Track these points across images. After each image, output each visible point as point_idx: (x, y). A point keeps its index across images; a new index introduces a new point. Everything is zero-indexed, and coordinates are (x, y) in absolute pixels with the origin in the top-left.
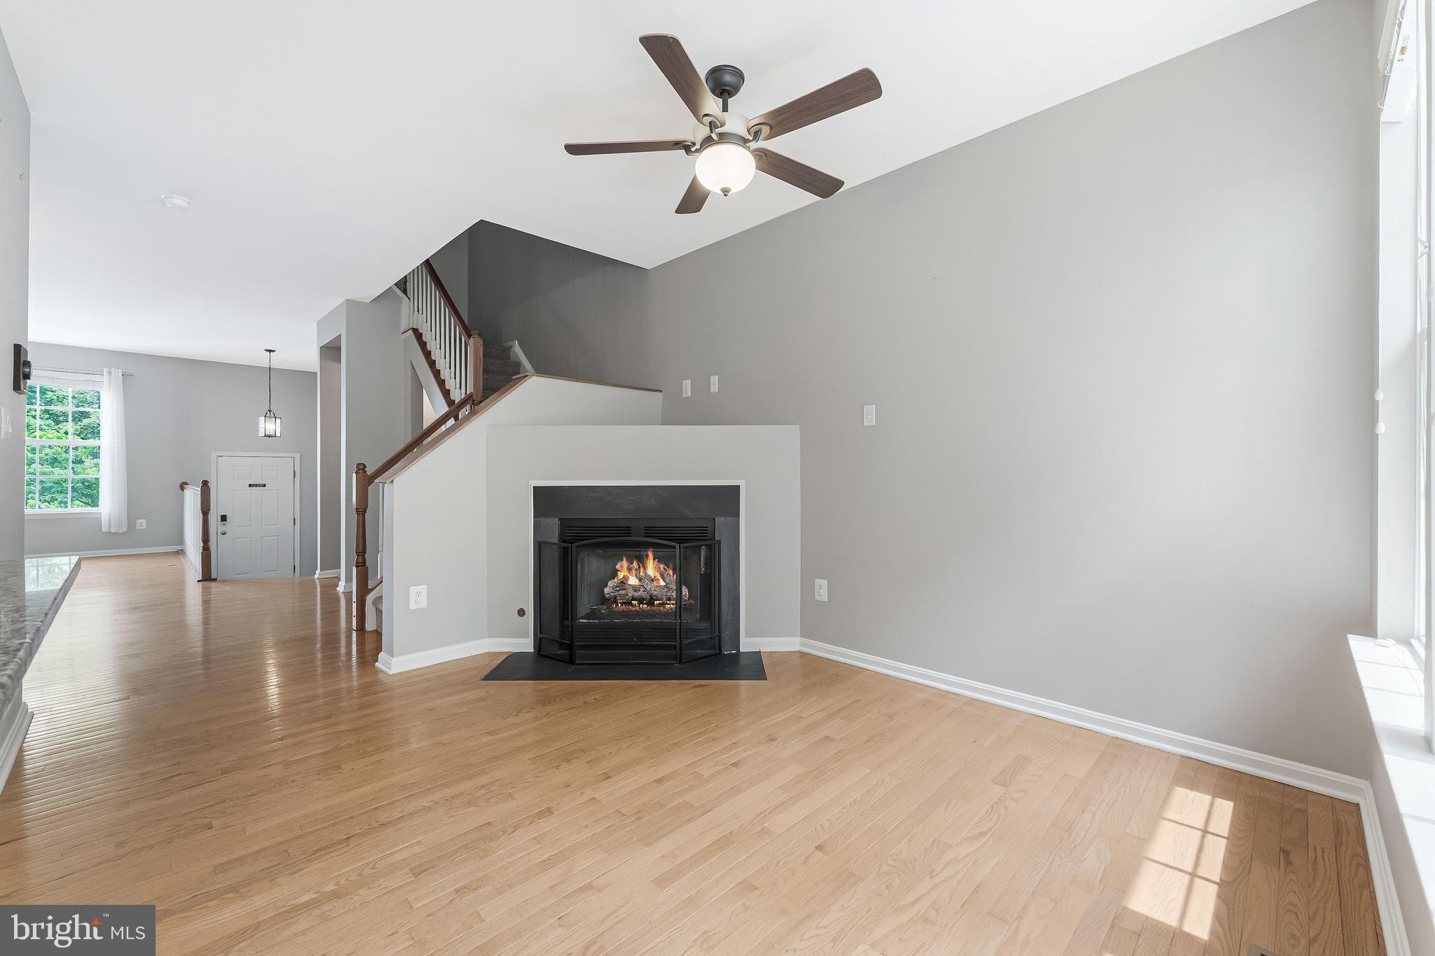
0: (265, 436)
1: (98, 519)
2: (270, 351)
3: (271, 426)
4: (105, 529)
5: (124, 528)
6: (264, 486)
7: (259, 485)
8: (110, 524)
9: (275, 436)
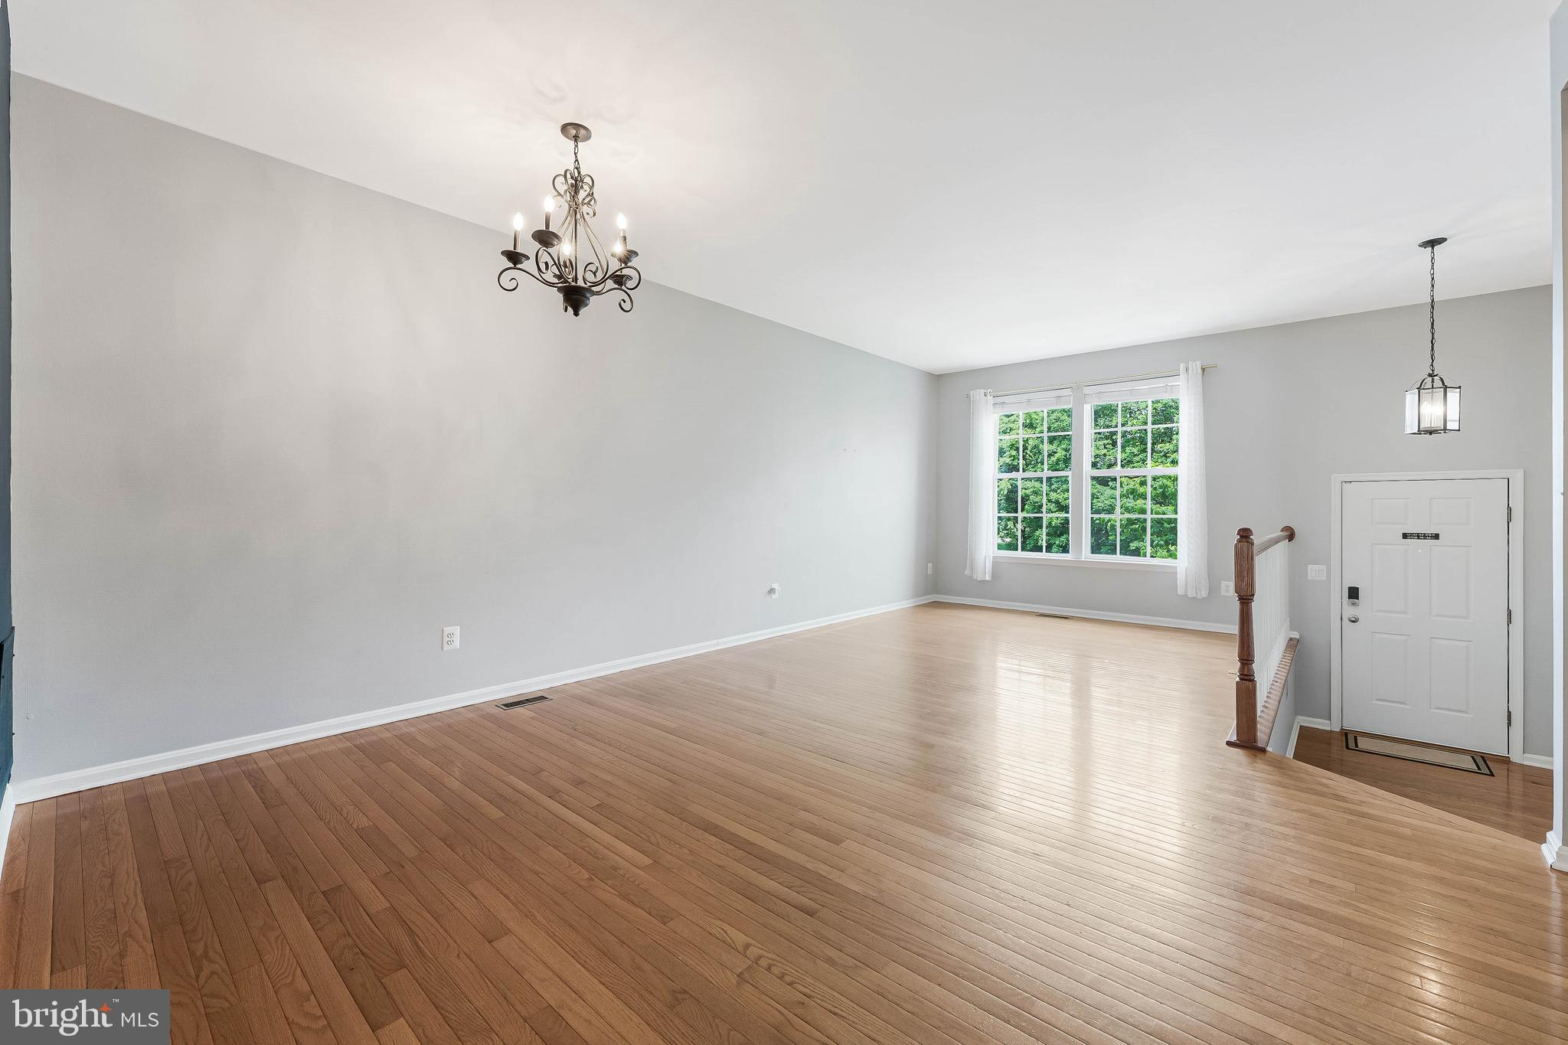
0: (1420, 432)
1: (1172, 573)
2: (1432, 243)
3: (1433, 411)
4: (1181, 591)
5: (1203, 593)
6: (1436, 537)
7: (1425, 536)
8: (1186, 585)
9: (1445, 429)
